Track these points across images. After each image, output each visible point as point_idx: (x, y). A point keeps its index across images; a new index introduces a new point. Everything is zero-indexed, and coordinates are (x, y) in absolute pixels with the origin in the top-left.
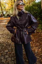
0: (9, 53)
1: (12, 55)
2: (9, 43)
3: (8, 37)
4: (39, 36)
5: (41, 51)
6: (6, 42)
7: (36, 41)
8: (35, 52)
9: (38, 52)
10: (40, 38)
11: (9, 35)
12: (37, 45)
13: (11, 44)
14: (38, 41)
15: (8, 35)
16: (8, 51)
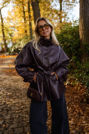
0: (4, 126)
1: (9, 132)
2: (9, 106)
3: (9, 94)
4: (74, 93)
6: (3, 103)
10: (75, 97)
11: (10, 89)
13: (13, 108)
14: (69, 103)
16: (3, 123)
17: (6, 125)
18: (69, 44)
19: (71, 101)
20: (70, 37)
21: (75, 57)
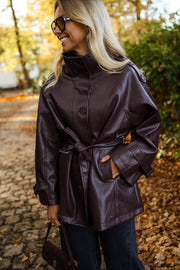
2: (34, 208)
4: (179, 178)
6: (21, 203)
7: (161, 201)
8: (154, 260)
9: (168, 262)
13: (43, 214)
16: (24, 250)
17: (28, 256)
18: (163, 66)
19: (174, 198)
20: (165, 49)
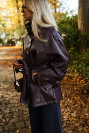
0: (4, 120)
1: (10, 126)
2: (7, 99)
3: (6, 86)
4: (74, 85)
5: (76, 117)
7: (66, 95)
8: (63, 119)
9: (69, 119)
10: (75, 88)
11: (7, 81)
12: (67, 104)
13: (11, 102)
14: (70, 95)
15: (6, 83)
16: (3, 117)
17: (6, 119)
19: (72, 93)
21: (74, 48)
